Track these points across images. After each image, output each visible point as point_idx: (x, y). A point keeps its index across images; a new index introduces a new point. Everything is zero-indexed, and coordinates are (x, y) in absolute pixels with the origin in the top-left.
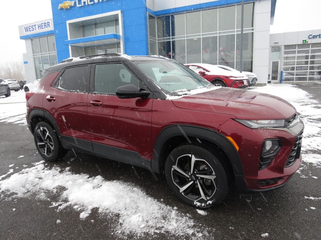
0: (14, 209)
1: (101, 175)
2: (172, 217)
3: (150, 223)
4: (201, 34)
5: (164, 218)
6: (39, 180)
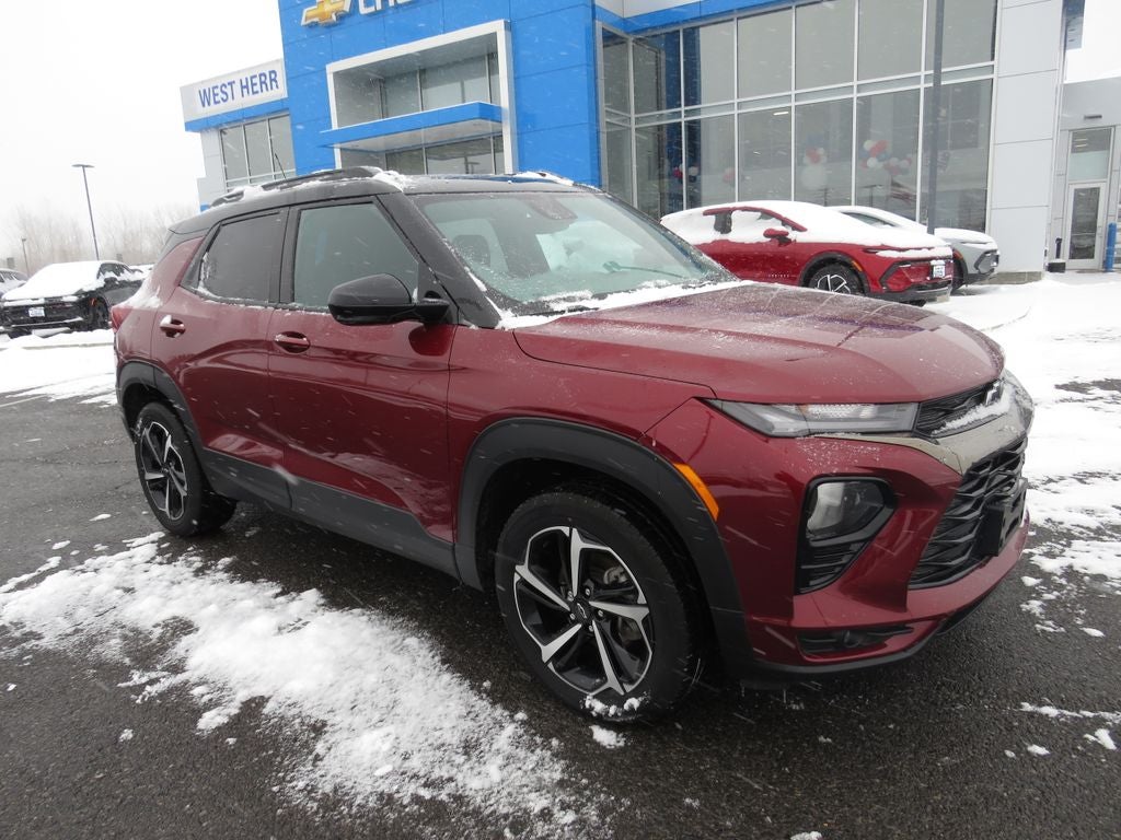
0: (12, 687)
1: (319, 589)
2: (495, 747)
3: (415, 764)
4: (793, 93)
5: (469, 748)
6: (122, 597)
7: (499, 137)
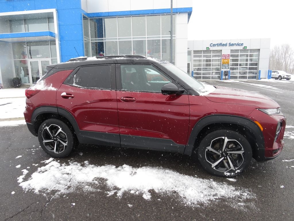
2: (215, 186)
3: (205, 193)
4: (132, 37)
5: (211, 188)
7: (54, 41)
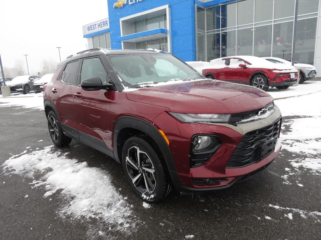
0: (4, 182)
1: (87, 162)
2: (116, 206)
3: (94, 209)
4: (254, 23)
5: (109, 205)
6: (38, 162)
7: (166, 38)
